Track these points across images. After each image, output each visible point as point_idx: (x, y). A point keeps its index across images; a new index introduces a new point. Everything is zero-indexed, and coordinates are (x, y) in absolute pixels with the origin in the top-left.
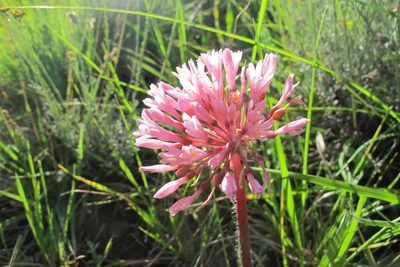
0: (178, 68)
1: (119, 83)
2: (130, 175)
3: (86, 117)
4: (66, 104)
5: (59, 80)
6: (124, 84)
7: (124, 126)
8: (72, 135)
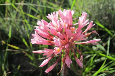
0: (49, 15)
1: (23, 13)
2: (26, 43)
3: (12, 24)
4: (5, 19)
5: (3, 10)
6: (25, 13)
7: (24, 27)
8: (7, 29)
